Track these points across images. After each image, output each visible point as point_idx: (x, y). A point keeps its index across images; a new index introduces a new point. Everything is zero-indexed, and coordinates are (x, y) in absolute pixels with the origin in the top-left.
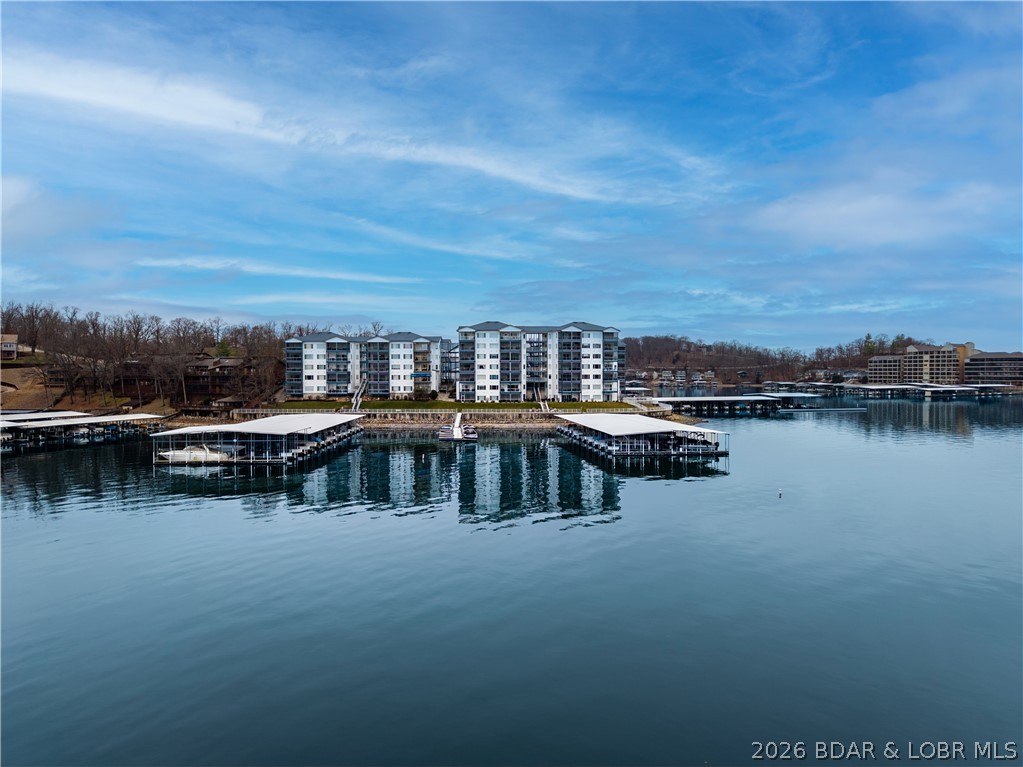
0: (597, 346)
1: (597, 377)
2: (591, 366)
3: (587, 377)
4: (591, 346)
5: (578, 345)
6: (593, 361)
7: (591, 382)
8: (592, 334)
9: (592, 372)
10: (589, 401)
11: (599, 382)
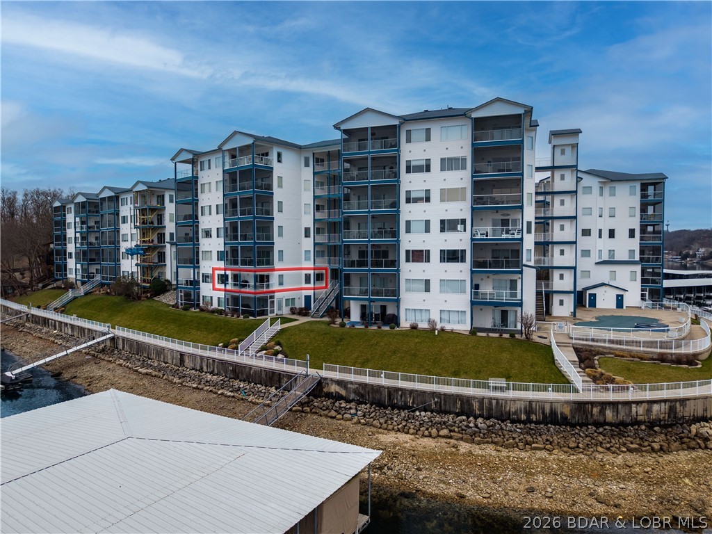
0: (449, 164)
1: (451, 256)
2: (435, 226)
3: (420, 256)
4: (435, 165)
5: (391, 163)
6: (437, 211)
7: (435, 270)
8: (436, 129)
9: (437, 242)
10: (423, 325)
11: (461, 271)
